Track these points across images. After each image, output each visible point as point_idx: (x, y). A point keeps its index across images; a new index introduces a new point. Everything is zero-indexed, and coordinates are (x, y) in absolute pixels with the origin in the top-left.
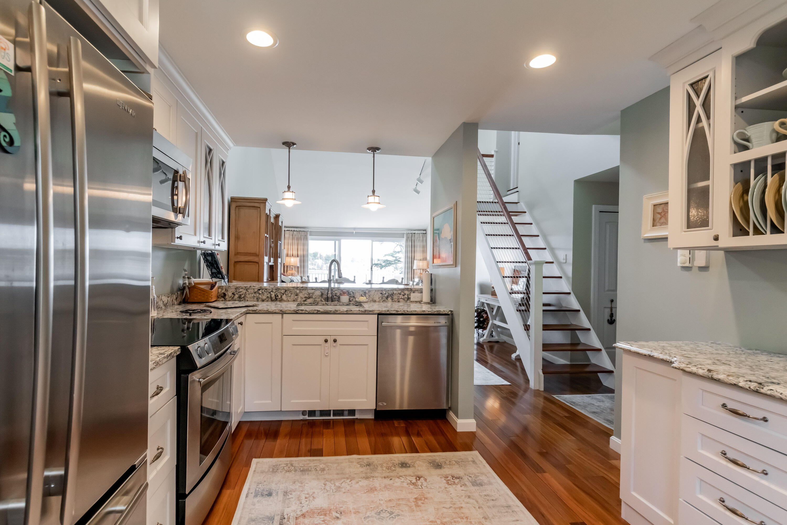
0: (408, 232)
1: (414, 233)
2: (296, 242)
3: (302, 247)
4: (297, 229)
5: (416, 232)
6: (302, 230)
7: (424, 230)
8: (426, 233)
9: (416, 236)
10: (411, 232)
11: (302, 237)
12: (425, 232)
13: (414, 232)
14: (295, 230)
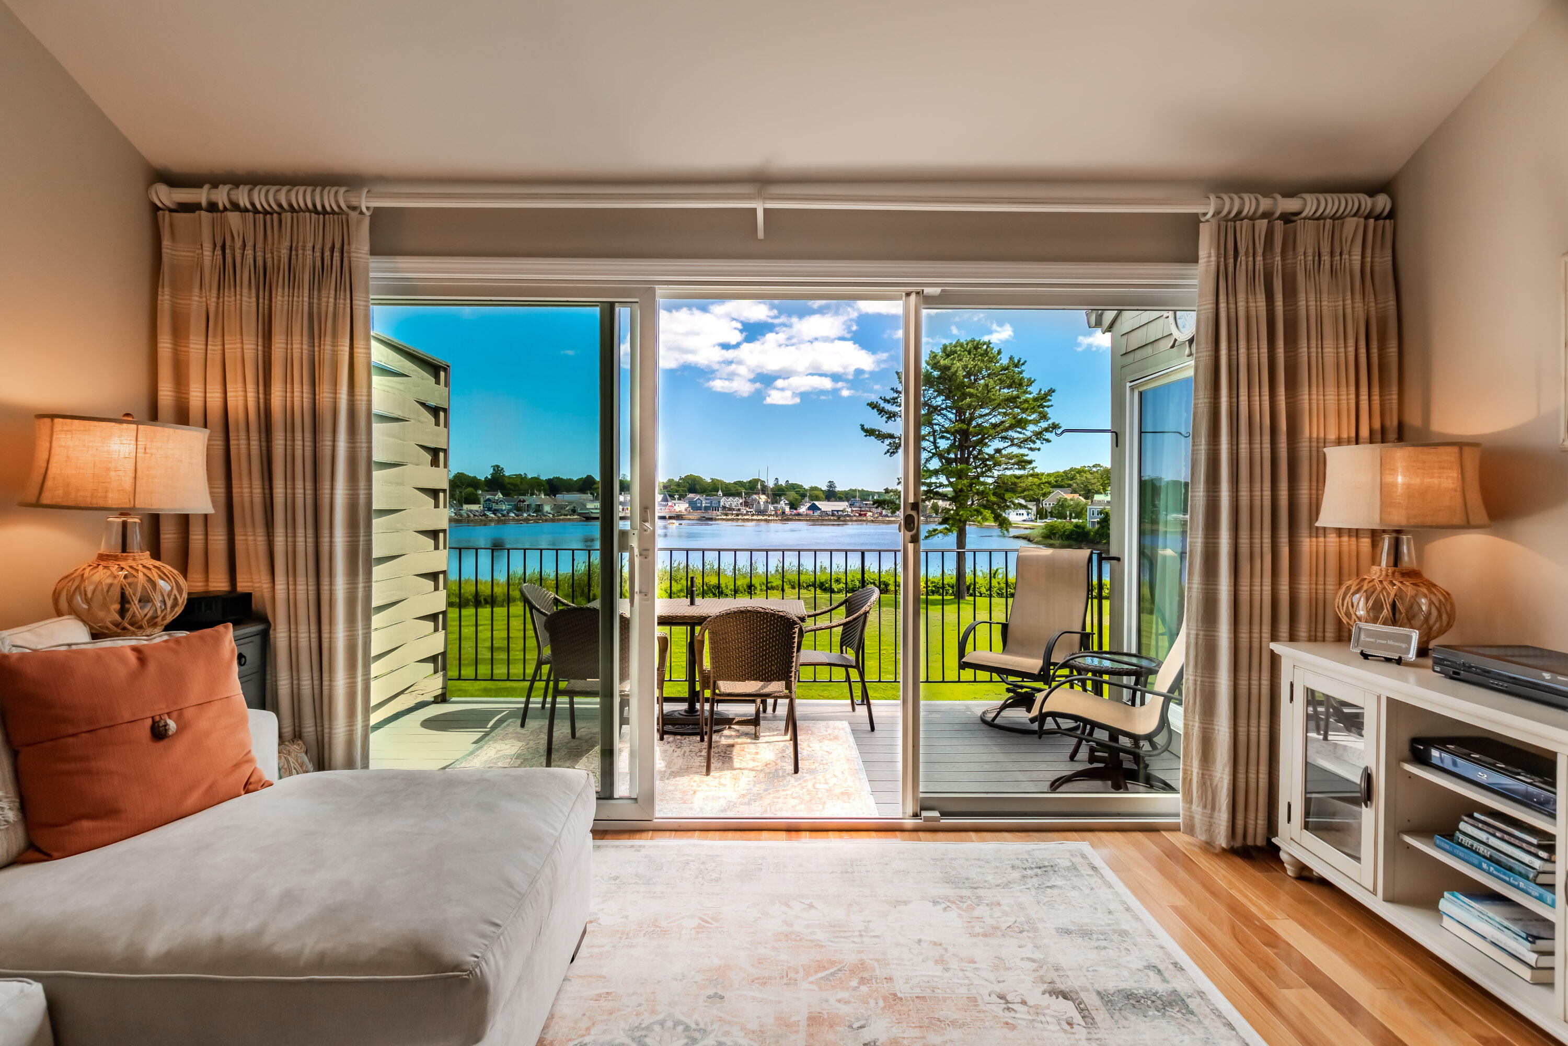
0: (1232, 204)
1: (1288, 218)
2: (248, 300)
3: (300, 347)
4: (261, 197)
5: (1310, 204)
6: (301, 197)
7: (1372, 190)
8: (1391, 215)
9: (1306, 236)
10: (1265, 204)
11: (307, 258)
12: (1382, 202)
13: (1290, 205)
14: (244, 201)
